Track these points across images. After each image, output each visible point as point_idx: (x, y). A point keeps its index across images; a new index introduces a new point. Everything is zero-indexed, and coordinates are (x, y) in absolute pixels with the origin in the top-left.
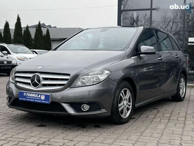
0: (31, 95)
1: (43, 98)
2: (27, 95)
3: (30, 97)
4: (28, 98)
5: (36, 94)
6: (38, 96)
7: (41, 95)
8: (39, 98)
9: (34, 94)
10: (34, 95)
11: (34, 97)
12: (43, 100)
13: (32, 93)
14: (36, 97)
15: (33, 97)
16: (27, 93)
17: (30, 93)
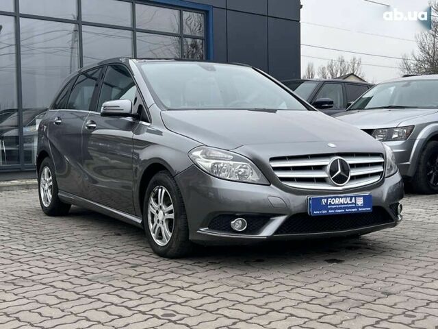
0: (337, 201)
1: (360, 202)
2: (329, 202)
3: (335, 204)
4: (332, 209)
5: (346, 197)
6: (351, 201)
7: (355, 197)
8: (353, 203)
9: (342, 197)
10: (342, 201)
11: (344, 204)
12: (361, 207)
13: (339, 197)
14: (347, 204)
15: (341, 204)
16: (327, 198)
17: (335, 198)
